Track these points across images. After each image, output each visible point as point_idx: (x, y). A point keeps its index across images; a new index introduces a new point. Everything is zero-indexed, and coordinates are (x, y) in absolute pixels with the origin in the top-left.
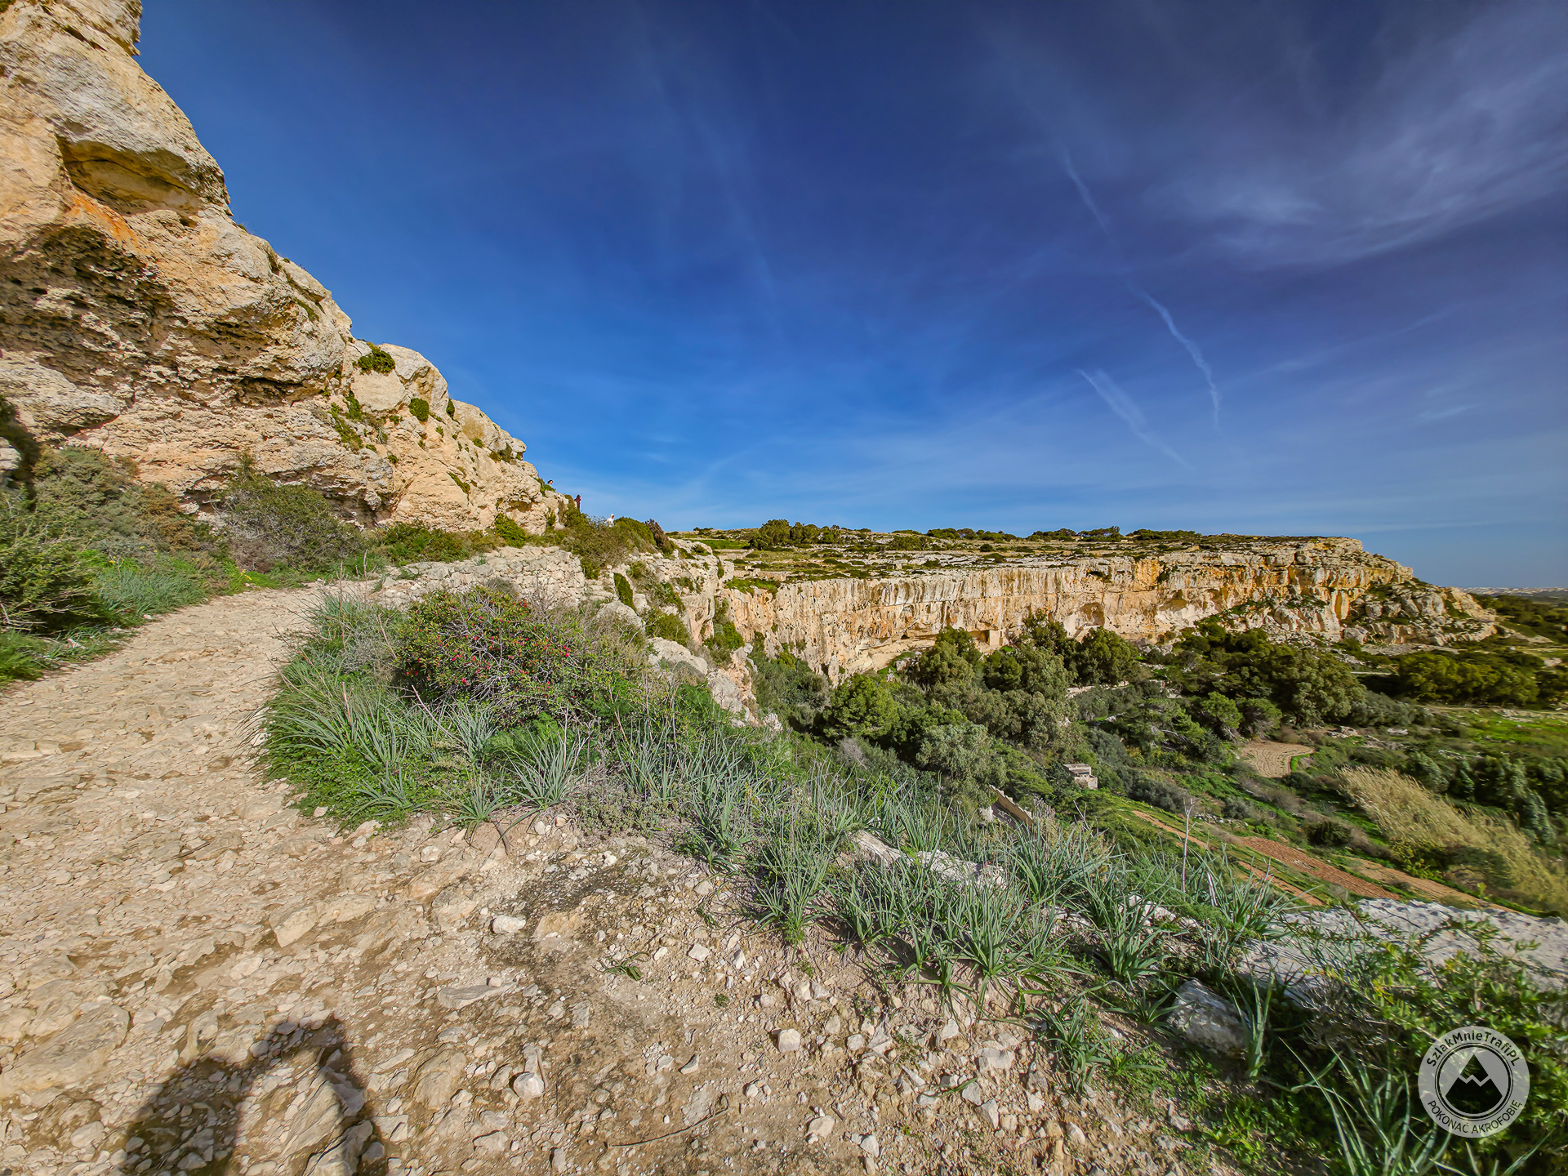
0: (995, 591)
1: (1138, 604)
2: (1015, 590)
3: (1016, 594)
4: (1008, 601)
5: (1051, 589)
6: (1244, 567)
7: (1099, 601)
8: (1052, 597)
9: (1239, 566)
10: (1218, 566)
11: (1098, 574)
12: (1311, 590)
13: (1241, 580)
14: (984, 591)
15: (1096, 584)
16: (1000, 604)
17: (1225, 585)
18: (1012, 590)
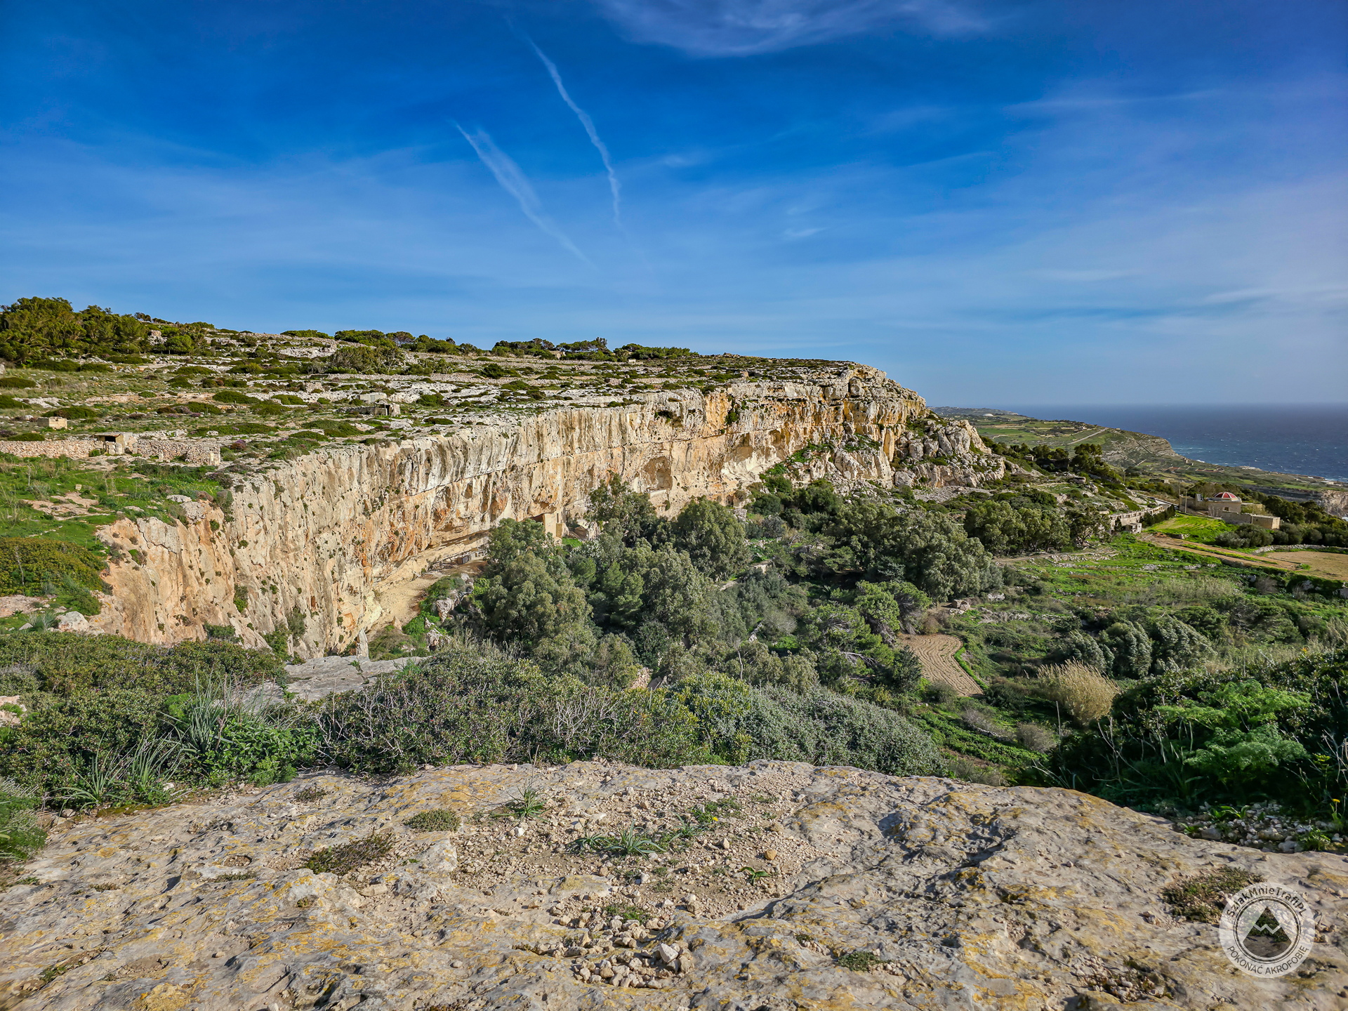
0: (554, 450)
1: (705, 456)
2: (576, 445)
3: (577, 451)
4: (569, 463)
5: (616, 441)
6: (804, 401)
7: (666, 453)
8: (617, 452)
9: (799, 400)
10: (780, 400)
11: (666, 414)
12: (865, 427)
13: (802, 418)
14: (541, 449)
15: (665, 429)
16: (559, 469)
17: (786, 424)
18: (571, 445)
